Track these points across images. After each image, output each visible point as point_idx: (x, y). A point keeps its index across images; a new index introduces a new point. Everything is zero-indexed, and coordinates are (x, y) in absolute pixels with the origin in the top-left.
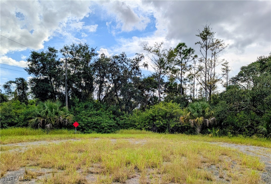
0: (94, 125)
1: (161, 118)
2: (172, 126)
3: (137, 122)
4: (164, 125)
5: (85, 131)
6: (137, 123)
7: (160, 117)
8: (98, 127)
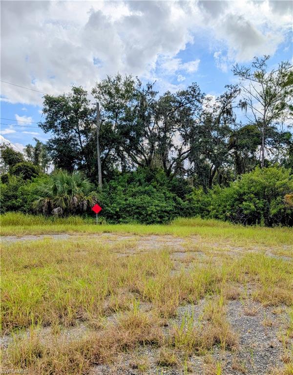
0: (137, 211)
1: (254, 196)
2: (273, 211)
3: (213, 205)
4: (258, 211)
5: (121, 219)
6: (211, 207)
7: (252, 195)
8: (143, 213)
